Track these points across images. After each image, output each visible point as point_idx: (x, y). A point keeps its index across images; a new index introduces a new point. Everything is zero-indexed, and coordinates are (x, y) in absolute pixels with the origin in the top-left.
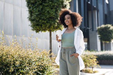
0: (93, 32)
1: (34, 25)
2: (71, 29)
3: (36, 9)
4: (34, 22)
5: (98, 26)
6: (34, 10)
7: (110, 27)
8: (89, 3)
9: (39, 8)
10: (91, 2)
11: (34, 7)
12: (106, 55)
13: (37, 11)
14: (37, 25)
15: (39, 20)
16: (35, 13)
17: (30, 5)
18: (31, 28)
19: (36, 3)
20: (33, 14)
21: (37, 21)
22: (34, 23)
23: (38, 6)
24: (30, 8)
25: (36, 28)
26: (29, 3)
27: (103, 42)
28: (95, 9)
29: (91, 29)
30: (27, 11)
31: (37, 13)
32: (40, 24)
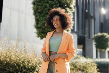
0: (90, 40)
1: (40, 33)
2: (60, 32)
3: (43, 18)
4: (40, 29)
5: (94, 34)
6: (41, 19)
7: (106, 36)
8: (87, 11)
9: (46, 17)
10: (89, 10)
11: (41, 15)
12: (103, 63)
13: (44, 19)
14: (43, 33)
15: (45, 28)
16: (42, 22)
17: (37, 14)
18: (36, 35)
19: (43, 12)
20: (39, 22)
21: (43, 29)
22: (40, 31)
23: (44, 15)
24: (36, 16)
25: (41, 35)
26: (36, 12)
27: (98, 50)
28: (92, 17)
29: (87, 37)
30: (33, 19)
31: (43, 22)
32: (46, 32)
